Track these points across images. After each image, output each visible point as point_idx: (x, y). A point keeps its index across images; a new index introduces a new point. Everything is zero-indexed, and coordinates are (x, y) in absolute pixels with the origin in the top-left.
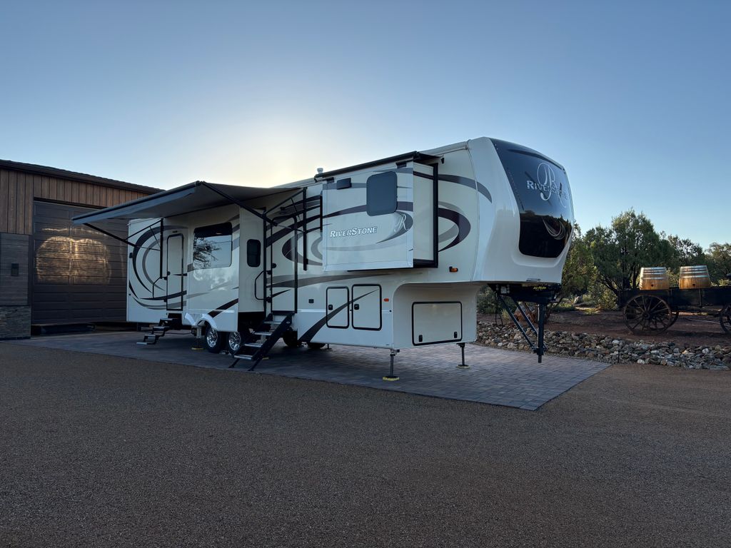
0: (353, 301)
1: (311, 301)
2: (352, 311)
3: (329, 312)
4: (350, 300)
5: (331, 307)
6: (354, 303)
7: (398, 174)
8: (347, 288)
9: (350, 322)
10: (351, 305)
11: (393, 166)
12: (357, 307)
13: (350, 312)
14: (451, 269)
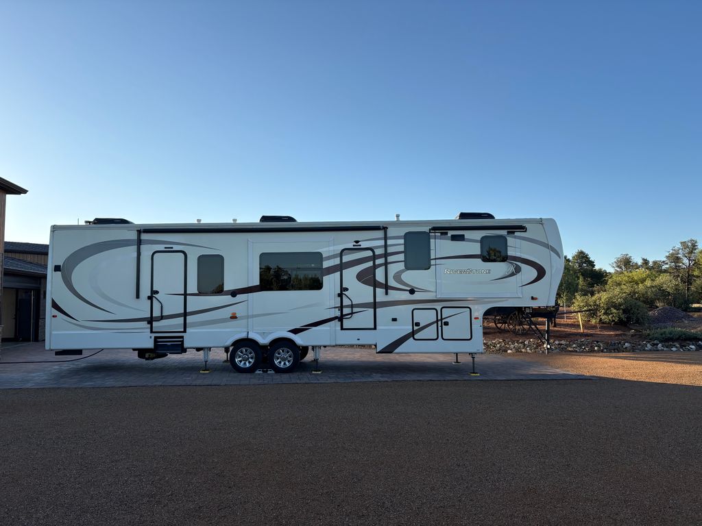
0: (442, 319)
1: (394, 320)
2: (442, 326)
3: (416, 328)
4: (439, 318)
5: (417, 324)
6: (443, 321)
7: (508, 238)
8: (436, 310)
9: (440, 335)
10: (439, 323)
11: (504, 232)
12: (446, 324)
13: (440, 328)
14: (533, 298)
